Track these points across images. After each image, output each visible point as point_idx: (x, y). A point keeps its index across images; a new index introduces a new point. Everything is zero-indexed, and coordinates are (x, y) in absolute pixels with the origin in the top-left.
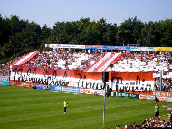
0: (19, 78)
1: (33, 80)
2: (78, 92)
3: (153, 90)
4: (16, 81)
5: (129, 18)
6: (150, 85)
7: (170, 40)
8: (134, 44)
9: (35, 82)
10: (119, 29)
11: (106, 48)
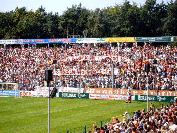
2: (17, 95)
5: (73, 5)
7: (121, 29)
8: (79, 36)
10: (61, 19)
11: (47, 42)
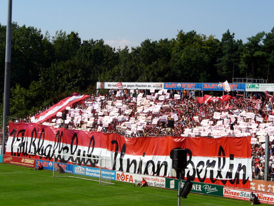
0: (19, 148)
1: (40, 153)
3: (250, 179)
4: (15, 153)
6: (244, 168)
9: (43, 156)
10: (244, 50)
11: (201, 88)
